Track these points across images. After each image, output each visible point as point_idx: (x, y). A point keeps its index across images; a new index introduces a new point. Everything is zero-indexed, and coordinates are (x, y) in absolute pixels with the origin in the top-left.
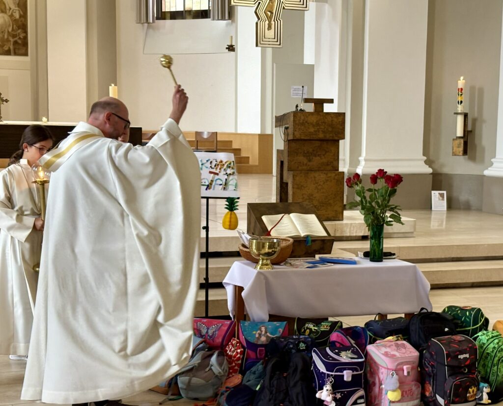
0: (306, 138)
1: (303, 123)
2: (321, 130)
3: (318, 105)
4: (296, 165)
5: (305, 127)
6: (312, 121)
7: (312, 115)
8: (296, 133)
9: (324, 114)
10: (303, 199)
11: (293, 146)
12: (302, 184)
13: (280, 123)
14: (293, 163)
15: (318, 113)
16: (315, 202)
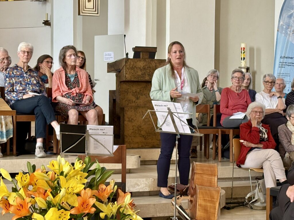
0: (135, 80)
1: (132, 68)
2: (147, 73)
3: (144, 54)
4: (127, 103)
5: (134, 71)
6: (139, 66)
7: (140, 61)
8: (127, 75)
9: (149, 60)
10: (133, 129)
11: (125, 86)
12: (132, 117)
13: (113, 69)
14: (124, 101)
15: (145, 60)
16: (143, 133)
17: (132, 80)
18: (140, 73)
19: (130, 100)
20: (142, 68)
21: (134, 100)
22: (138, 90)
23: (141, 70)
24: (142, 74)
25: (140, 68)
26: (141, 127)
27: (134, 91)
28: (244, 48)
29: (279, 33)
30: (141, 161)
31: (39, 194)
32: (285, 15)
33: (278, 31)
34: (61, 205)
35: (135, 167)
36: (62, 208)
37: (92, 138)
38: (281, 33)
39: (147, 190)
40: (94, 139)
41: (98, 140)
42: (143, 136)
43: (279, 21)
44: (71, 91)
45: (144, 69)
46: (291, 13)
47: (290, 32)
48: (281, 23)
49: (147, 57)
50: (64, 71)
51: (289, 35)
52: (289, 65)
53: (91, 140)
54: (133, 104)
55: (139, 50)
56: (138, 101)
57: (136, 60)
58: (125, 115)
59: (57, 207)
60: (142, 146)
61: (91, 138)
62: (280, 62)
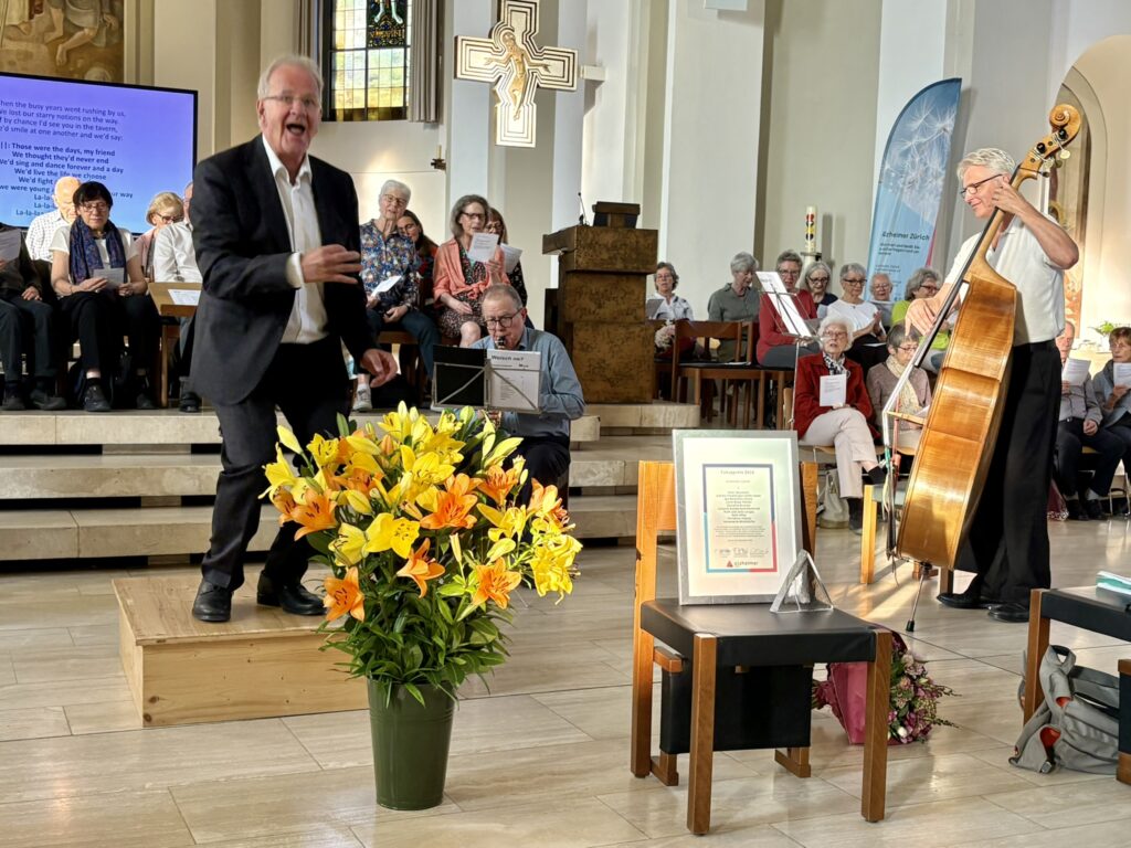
0: (595, 269)
1: (590, 246)
2: (619, 257)
3: (615, 217)
4: (579, 313)
5: (595, 251)
6: (605, 242)
7: (607, 232)
8: (581, 260)
9: (625, 231)
10: (590, 366)
11: (574, 281)
12: (589, 342)
13: (553, 246)
14: (573, 310)
15: (615, 229)
16: (609, 374)
17: (591, 268)
18: (605, 256)
19: (585, 309)
20: (609, 246)
21: (593, 309)
22: (602, 289)
23: (608, 250)
24: (610, 258)
25: (606, 246)
26: (604, 361)
27: (594, 292)
28: (812, 216)
29: (882, 188)
30: (601, 428)
31: (355, 483)
32: (896, 150)
33: (880, 182)
34: (402, 507)
35: (589, 439)
36: (404, 514)
37: (498, 375)
38: (887, 186)
39: (611, 483)
40: (501, 377)
41: (509, 380)
42: (609, 380)
43: (883, 163)
44: (469, 288)
45: (614, 247)
46: (906, 147)
47: (904, 184)
48: (887, 166)
49: (621, 224)
50: (456, 246)
51: (902, 190)
52: (898, 251)
53: (497, 380)
54: (592, 317)
55: (605, 211)
56: (601, 311)
57: (598, 229)
58: (575, 337)
59: (393, 511)
60: (606, 399)
61: (495, 376)
62: (882, 244)
